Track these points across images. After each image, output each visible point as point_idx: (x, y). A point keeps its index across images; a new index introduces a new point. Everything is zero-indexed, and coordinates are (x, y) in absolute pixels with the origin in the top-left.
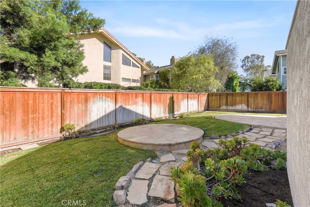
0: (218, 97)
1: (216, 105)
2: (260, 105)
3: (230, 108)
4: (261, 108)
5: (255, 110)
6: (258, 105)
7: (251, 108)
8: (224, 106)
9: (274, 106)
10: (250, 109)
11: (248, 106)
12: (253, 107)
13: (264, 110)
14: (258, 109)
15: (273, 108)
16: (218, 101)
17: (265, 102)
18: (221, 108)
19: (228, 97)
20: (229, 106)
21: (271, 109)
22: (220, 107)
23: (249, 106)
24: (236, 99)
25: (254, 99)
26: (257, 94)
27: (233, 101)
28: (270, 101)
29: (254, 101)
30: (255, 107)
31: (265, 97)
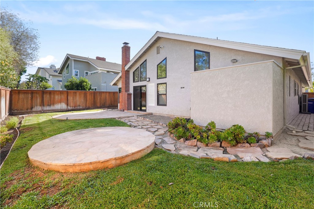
0: (29, 95)
1: (25, 107)
2: (78, 104)
3: (48, 108)
4: (79, 106)
5: (74, 108)
6: (77, 103)
7: (71, 107)
8: (39, 107)
9: (89, 103)
10: (69, 108)
11: (67, 105)
12: (72, 106)
13: (81, 107)
14: (76, 107)
15: (88, 105)
16: (29, 101)
17: (82, 100)
18: (34, 110)
19: (45, 96)
20: (45, 106)
21: (86, 106)
22: (32, 108)
23: (69, 105)
24: (54, 98)
25: (73, 98)
26: (76, 93)
27: (50, 100)
28: (86, 99)
29: (73, 99)
30: (74, 106)
31: (82, 96)
